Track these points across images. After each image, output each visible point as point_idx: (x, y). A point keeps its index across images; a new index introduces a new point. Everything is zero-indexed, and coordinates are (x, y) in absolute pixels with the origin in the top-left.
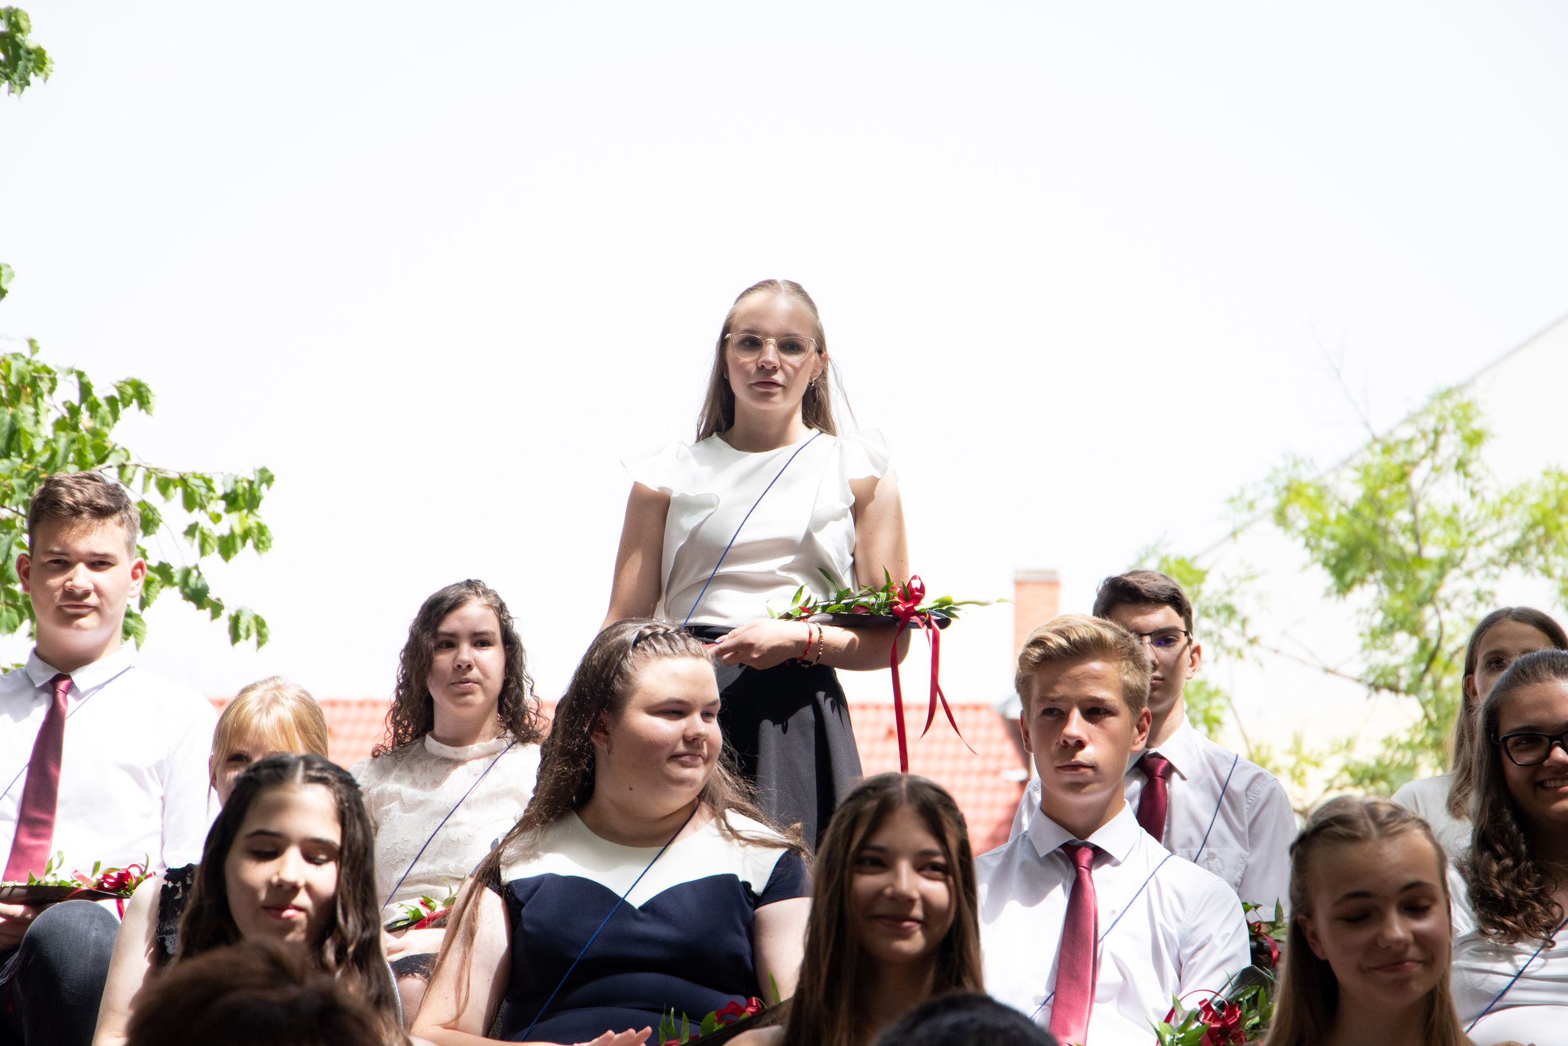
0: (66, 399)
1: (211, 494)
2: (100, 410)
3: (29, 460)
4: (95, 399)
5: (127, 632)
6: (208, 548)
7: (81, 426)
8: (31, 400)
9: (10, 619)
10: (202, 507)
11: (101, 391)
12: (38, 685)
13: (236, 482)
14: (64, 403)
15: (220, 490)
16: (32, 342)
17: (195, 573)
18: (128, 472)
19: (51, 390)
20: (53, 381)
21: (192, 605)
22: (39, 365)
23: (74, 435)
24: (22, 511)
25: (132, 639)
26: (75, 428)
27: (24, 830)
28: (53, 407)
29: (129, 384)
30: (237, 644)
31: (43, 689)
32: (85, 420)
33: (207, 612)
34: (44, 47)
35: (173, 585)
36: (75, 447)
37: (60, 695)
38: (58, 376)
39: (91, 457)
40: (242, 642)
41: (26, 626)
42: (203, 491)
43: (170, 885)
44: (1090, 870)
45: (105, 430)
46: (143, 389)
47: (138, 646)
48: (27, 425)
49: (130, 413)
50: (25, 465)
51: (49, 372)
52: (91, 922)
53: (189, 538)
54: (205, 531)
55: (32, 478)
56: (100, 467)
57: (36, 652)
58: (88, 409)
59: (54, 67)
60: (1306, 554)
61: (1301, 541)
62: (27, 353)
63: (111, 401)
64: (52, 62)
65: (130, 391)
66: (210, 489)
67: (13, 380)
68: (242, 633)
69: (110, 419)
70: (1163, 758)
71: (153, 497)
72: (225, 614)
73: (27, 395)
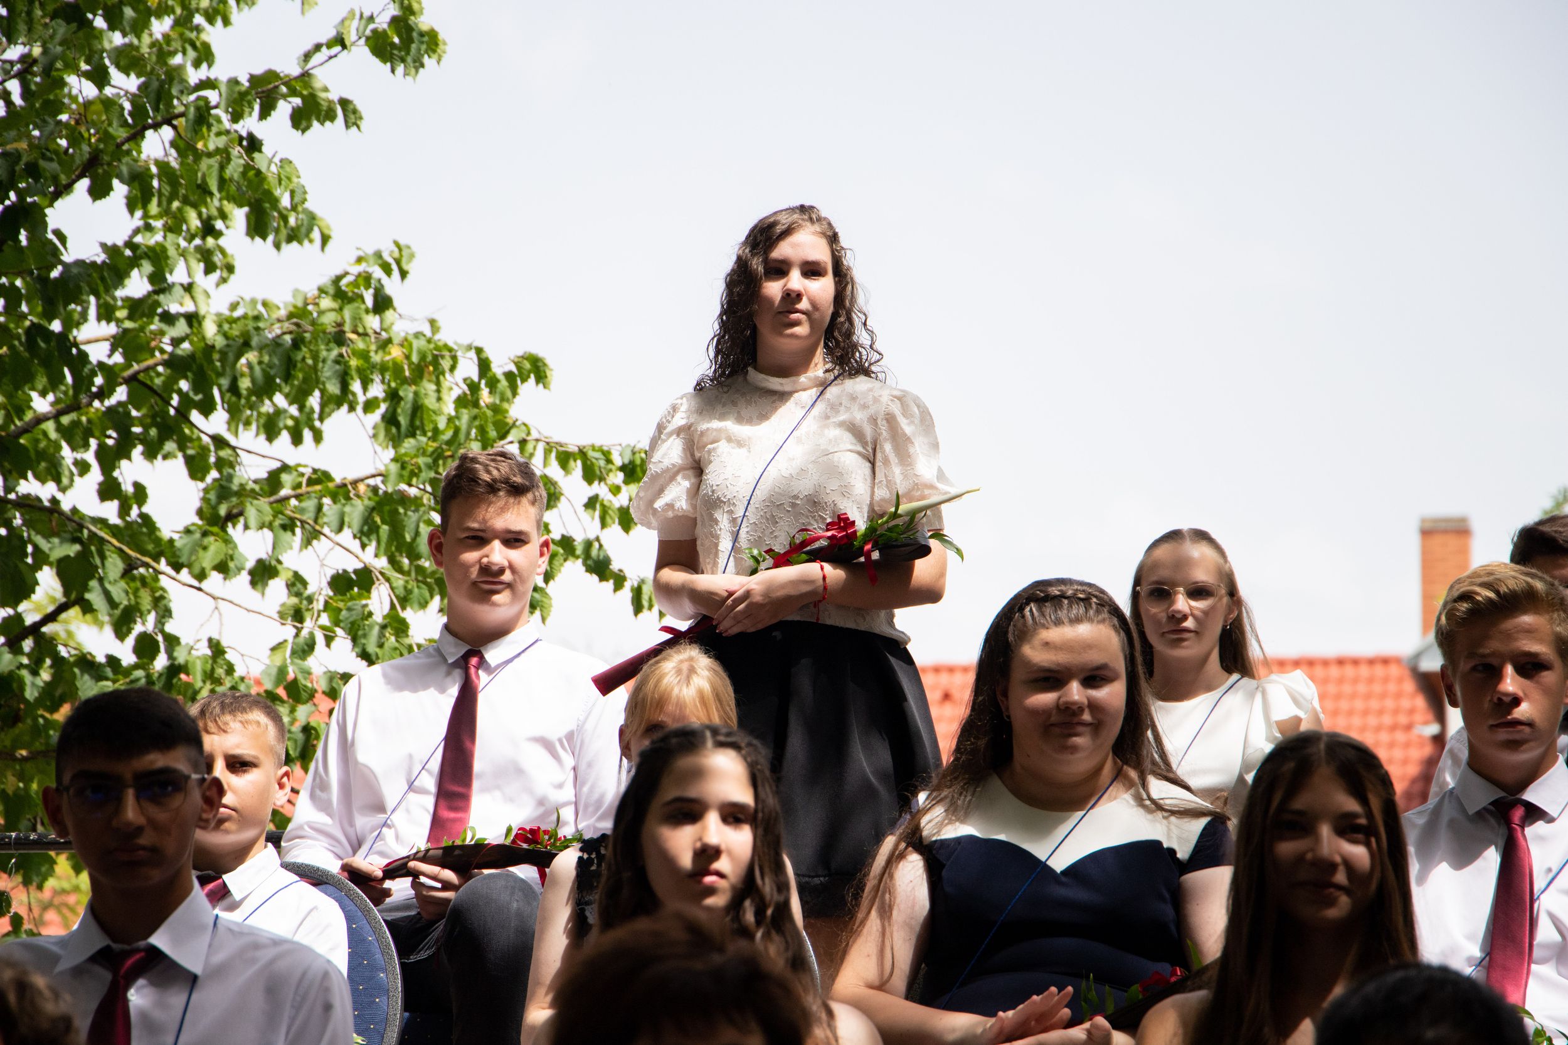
0: (466, 376)
1: (610, 466)
2: (499, 385)
3: (434, 438)
4: (494, 375)
5: (533, 607)
6: (608, 520)
7: (482, 403)
8: (434, 378)
9: (421, 595)
10: (601, 479)
11: (500, 366)
12: (450, 661)
13: (634, 453)
14: (465, 380)
15: (618, 461)
16: (432, 322)
17: (596, 545)
18: (530, 447)
19: (453, 368)
20: (454, 358)
21: (595, 578)
22: (440, 344)
23: (476, 411)
24: (429, 489)
25: (538, 613)
26: (476, 404)
27: (442, 803)
28: (454, 385)
29: (527, 359)
30: (640, 616)
31: (455, 664)
32: (485, 396)
33: (610, 585)
34: (436, 29)
35: (577, 557)
36: (477, 423)
37: (472, 670)
38: (459, 354)
39: (493, 434)
40: (645, 614)
41: (436, 602)
42: (602, 463)
43: (586, 856)
44: (1523, 828)
45: (505, 405)
46: (540, 364)
47: (543, 619)
48: (430, 402)
49: (528, 388)
50: (430, 443)
51: (450, 350)
52: (512, 894)
53: (590, 511)
54: (605, 503)
55: (438, 456)
56: (502, 442)
57: (447, 627)
58: (487, 385)
59: (447, 48)
62: (428, 332)
63: (509, 376)
64: (445, 43)
65: (527, 365)
66: (609, 461)
67: (415, 358)
68: (645, 603)
69: (509, 394)
71: (554, 471)
72: (628, 585)
73: (429, 373)
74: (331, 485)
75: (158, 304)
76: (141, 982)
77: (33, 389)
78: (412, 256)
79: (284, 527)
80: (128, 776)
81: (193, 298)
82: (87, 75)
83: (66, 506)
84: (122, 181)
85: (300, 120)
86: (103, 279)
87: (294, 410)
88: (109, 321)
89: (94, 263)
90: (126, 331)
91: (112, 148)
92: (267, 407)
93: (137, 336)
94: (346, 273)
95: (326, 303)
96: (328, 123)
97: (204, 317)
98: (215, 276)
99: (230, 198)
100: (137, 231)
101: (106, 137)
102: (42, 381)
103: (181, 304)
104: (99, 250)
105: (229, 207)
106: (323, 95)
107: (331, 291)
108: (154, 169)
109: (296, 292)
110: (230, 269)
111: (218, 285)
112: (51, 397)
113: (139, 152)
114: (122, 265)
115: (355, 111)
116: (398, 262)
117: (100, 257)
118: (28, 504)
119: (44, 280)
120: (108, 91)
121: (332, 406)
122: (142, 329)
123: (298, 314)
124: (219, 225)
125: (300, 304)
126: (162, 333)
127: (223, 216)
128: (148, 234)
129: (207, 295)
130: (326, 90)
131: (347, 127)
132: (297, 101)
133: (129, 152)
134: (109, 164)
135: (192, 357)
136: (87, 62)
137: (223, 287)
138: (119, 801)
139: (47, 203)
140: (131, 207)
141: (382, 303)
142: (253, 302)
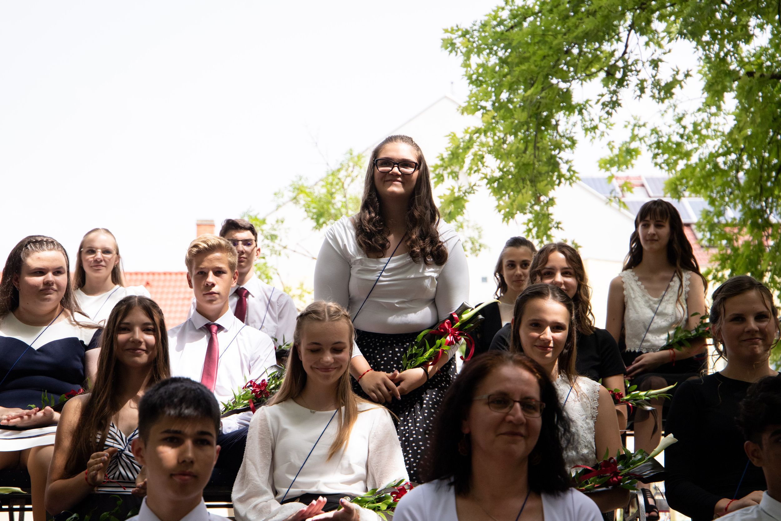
44: (216, 333)
60: (305, 214)
61: (304, 209)
70: (245, 289)
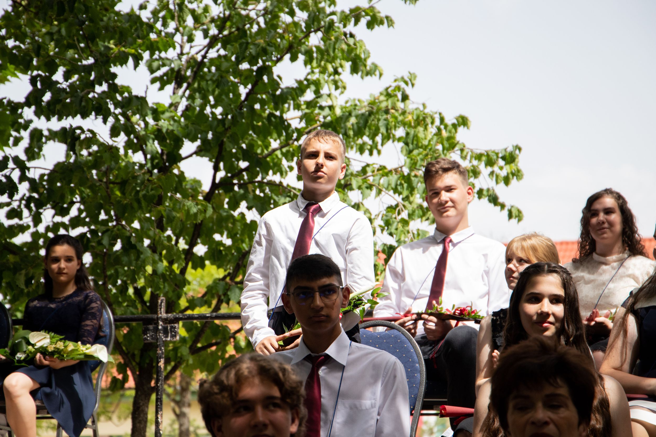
0: (436, 125)
1: (498, 158)
2: (449, 128)
4: (447, 124)
6: (499, 181)
7: (443, 135)
8: (424, 126)
10: (495, 164)
11: (449, 120)
12: (438, 241)
13: (506, 151)
14: (436, 127)
15: (500, 155)
16: (424, 105)
17: (492, 191)
18: (465, 153)
19: (432, 122)
20: (432, 119)
21: (493, 205)
22: (426, 113)
26: (440, 136)
29: (460, 117)
30: (511, 220)
31: (440, 242)
32: (444, 133)
33: (499, 208)
35: (484, 197)
37: (447, 244)
38: (434, 116)
40: (513, 220)
42: (495, 157)
43: (495, 318)
45: (453, 136)
48: (421, 135)
49: (461, 129)
51: (431, 115)
53: (491, 177)
54: (497, 174)
58: (444, 128)
62: (421, 108)
63: (453, 124)
65: (460, 120)
66: (497, 155)
67: (415, 118)
68: (513, 216)
69: (454, 131)
72: (506, 208)
73: (422, 124)
74: (386, 171)
75: (317, 102)
76: (323, 368)
77: (272, 138)
78: (415, 77)
79: (367, 188)
80: (316, 288)
81: (331, 99)
82: (288, 13)
83: (285, 184)
84: (302, 54)
85: (370, 25)
86: (296, 93)
87: (370, 142)
88: (299, 110)
89: (292, 88)
90: (306, 114)
91: (297, 41)
92: (360, 141)
93: (310, 116)
94: (390, 86)
95: (382, 98)
96: (381, 26)
97: (335, 107)
98: (339, 91)
99: (344, 59)
100: (308, 74)
101: (295, 37)
102: (275, 135)
103: (327, 102)
104: (294, 82)
105: (344, 63)
106: (378, 15)
107: (385, 93)
108: (314, 49)
109: (371, 95)
110: (344, 88)
111: (340, 94)
112: (278, 141)
113: (308, 42)
114: (303, 88)
115: (391, 21)
116: (410, 80)
117: (295, 85)
118: (271, 184)
119: (274, 95)
120: (296, 19)
121: (386, 140)
122: (312, 112)
123: (372, 104)
124: (340, 70)
125: (372, 99)
126: (319, 114)
127: (341, 66)
128: (313, 75)
129: (336, 98)
130: (379, 12)
131: (389, 26)
132: (369, 18)
133: (304, 43)
134: (297, 48)
135: (331, 122)
136: (287, 8)
137: (342, 95)
138: (313, 297)
139: (273, 65)
140: (306, 64)
141: (405, 98)
142: (354, 100)
